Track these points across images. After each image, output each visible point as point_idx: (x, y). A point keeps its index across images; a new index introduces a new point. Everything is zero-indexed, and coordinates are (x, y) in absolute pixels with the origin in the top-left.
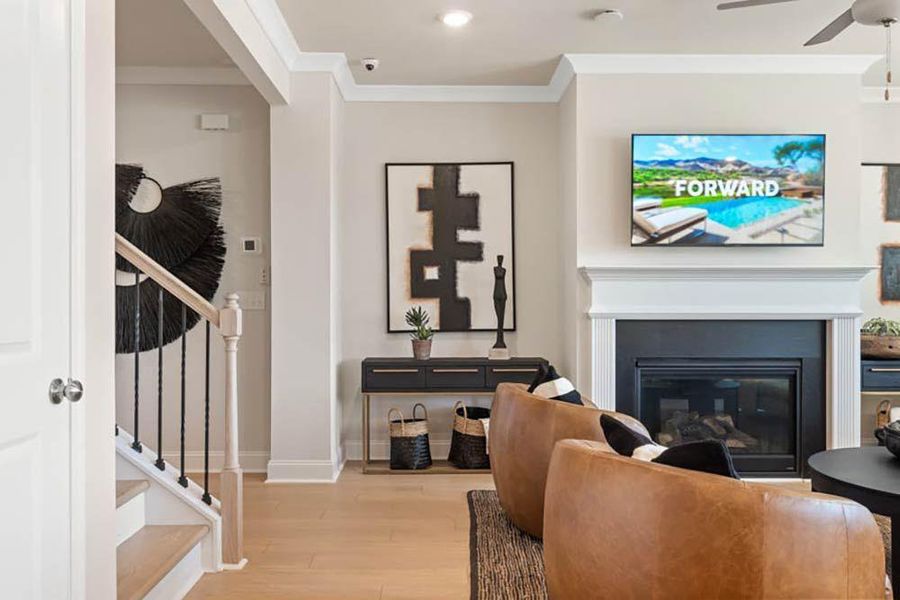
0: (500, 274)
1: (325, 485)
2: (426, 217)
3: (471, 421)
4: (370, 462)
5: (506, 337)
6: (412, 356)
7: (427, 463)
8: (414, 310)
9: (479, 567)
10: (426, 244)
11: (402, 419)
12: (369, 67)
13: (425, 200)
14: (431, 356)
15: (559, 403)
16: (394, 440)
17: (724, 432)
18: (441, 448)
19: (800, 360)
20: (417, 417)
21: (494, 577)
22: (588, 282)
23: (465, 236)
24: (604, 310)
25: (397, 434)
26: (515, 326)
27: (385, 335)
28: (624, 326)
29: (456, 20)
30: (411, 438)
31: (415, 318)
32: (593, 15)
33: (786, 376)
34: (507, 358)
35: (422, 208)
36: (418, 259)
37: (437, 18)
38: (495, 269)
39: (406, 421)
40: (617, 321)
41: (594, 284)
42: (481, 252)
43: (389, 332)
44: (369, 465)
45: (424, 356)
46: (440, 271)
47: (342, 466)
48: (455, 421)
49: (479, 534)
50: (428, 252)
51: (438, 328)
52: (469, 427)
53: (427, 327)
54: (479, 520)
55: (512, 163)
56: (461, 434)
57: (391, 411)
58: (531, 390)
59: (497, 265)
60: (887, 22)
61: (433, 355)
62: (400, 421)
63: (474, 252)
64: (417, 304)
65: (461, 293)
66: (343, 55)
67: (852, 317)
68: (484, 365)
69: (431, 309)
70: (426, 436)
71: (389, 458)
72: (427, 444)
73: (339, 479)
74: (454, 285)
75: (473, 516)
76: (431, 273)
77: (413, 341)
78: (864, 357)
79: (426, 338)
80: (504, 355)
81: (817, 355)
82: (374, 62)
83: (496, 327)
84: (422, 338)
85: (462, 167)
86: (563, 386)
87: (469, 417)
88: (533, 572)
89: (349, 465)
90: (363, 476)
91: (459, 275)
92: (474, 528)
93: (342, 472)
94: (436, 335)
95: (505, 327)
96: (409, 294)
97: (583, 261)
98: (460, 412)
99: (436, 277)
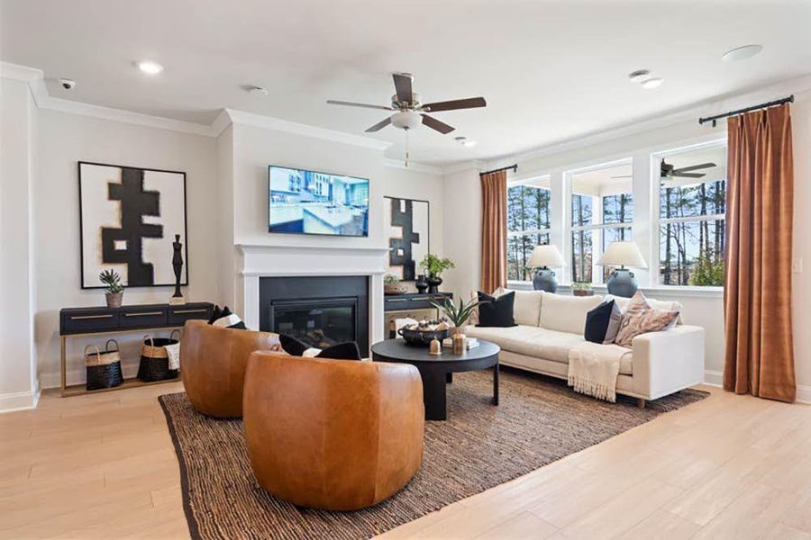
0: (177, 247)
1: (25, 412)
2: (116, 205)
3: (157, 348)
4: (66, 388)
5: (182, 290)
6: (106, 305)
7: (119, 382)
8: (107, 272)
9: (181, 445)
10: (115, 223)
11: (98, 351)
12: (67, 86)
13: (114, 191)
14: (123, 305)
15: (234, 330)
16: (89, 369)
17: (318, 339)
18: (131, 370)
19: (356, 297)
20: (109, 350)
21: (193, 449)
22: (241, 254)
23: (148, 220)
24: (252, 271)
25: (93, 363)
26: (187, 281)
27: (78, 291)
28: (264, 281)
29: (150, 68)
30: (106, 365)
31: (108, 278)
32: (249, 88)
33: (350, 306)
34: (183, 303)
35: (111, 197)
36: (108, 235)
37: (134, 64)
38: (174, 244)
39: (101, 353)
40: (260, 278)
41: (246, 255)
42: (162, 232)
43: (83, 288)
44: (67, 390)
45: (116, 305)
46: (128, 244)
47: (39, 395)
48: (143, 349)
49: (174, 423)
50: (117, 230)
51: (126, 284)
52: (155, 353)
53: (119, 284)
54: (172, 414)
55: (184, 173)
56: (148, 358)
57: (87, 347)
58: (211, 323)
59: (175, 241)
60: (406, 128)
61: (124, 304)
62: (96, 354)
63: (156, 232)
64: (109, 268)
65: (146, 259)
66: (41, 72)
67: (379, 274)
68: (166, 309)
69: (121, 271)
70: (119, 362)
71: (85, 382)
72: (120, 368)
73: (38, 405)
74: (140, 254)
75: (167, 413)
76: (121, 245)
77: (106, 295)
78: (386, 294)
79: (118, 292)
80: (181, 302)
81: (365, 294)
82: (72, 83)
83: (175, 283)
84: (114, 292)
85: (146, 172)
86: (234, 319)
87: (155, 345)
88: (220, 439)
89: (45, 393)
90: (61, 399)
91: (143, 247)
92: (169, 421)
93: (40, 399)
94: (126, 289)
95: (181, 283)
96: (101, 260)
97: (238, 240)
98: (148, 342)
99: (125, 248)
